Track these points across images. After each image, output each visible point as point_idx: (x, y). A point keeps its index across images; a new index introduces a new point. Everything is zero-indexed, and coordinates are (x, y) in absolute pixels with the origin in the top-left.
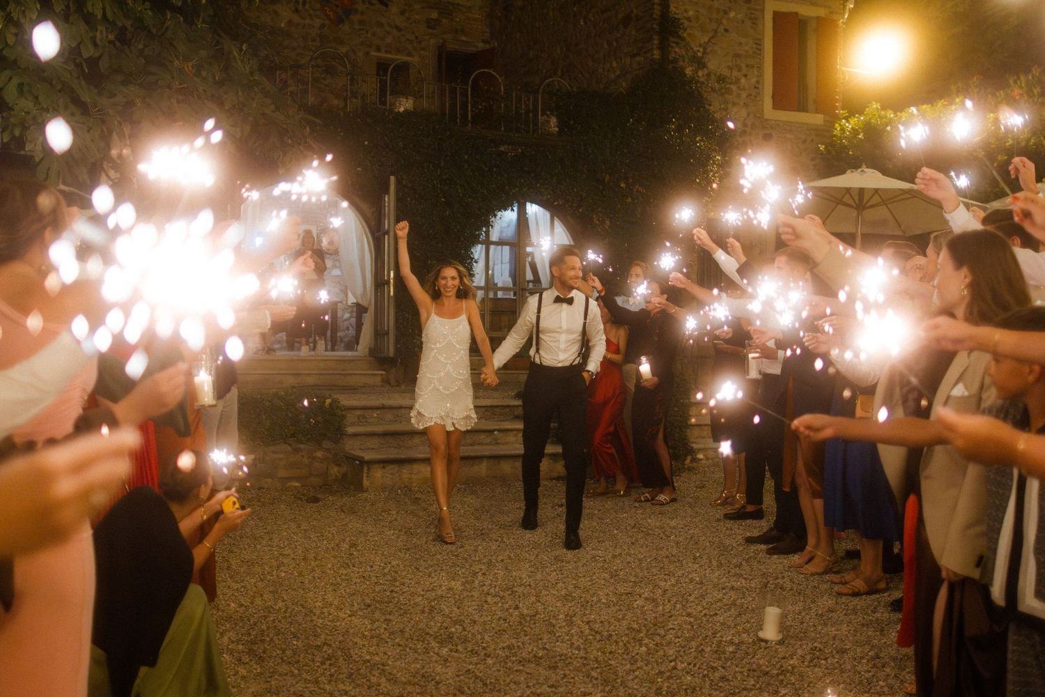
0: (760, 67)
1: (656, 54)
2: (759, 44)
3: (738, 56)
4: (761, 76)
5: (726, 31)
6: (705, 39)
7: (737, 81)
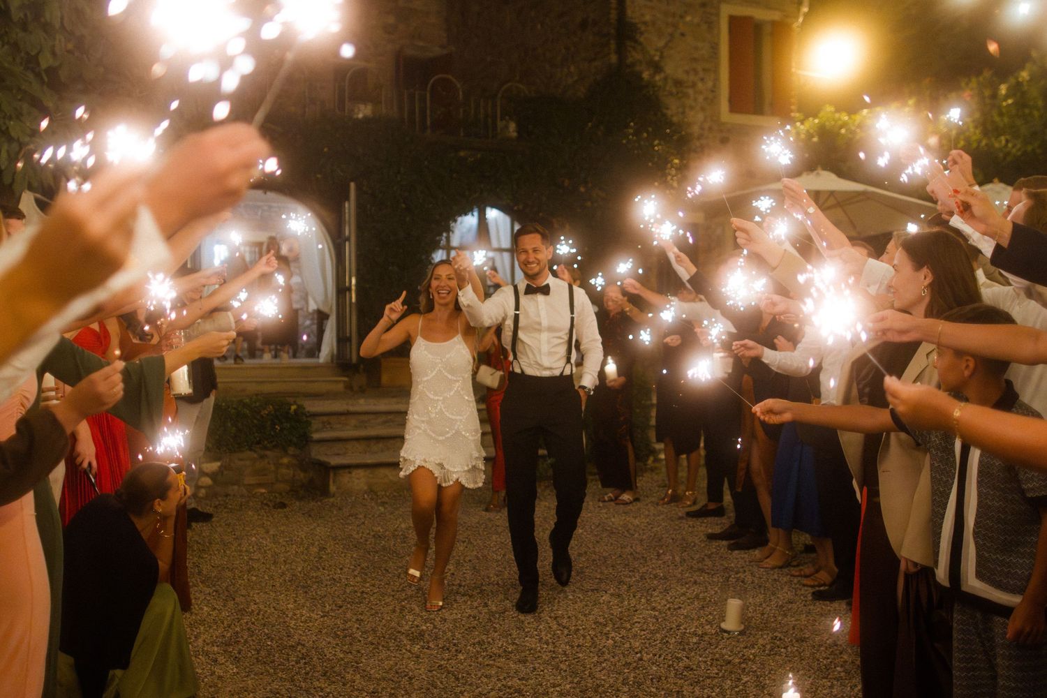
0: (716, 71)
1: (614, 58)
2: (715, 48)
3: (694, 60)
4: (717, 80)
5: (683, 35)
6: (661, 44)
7: (694, 85)
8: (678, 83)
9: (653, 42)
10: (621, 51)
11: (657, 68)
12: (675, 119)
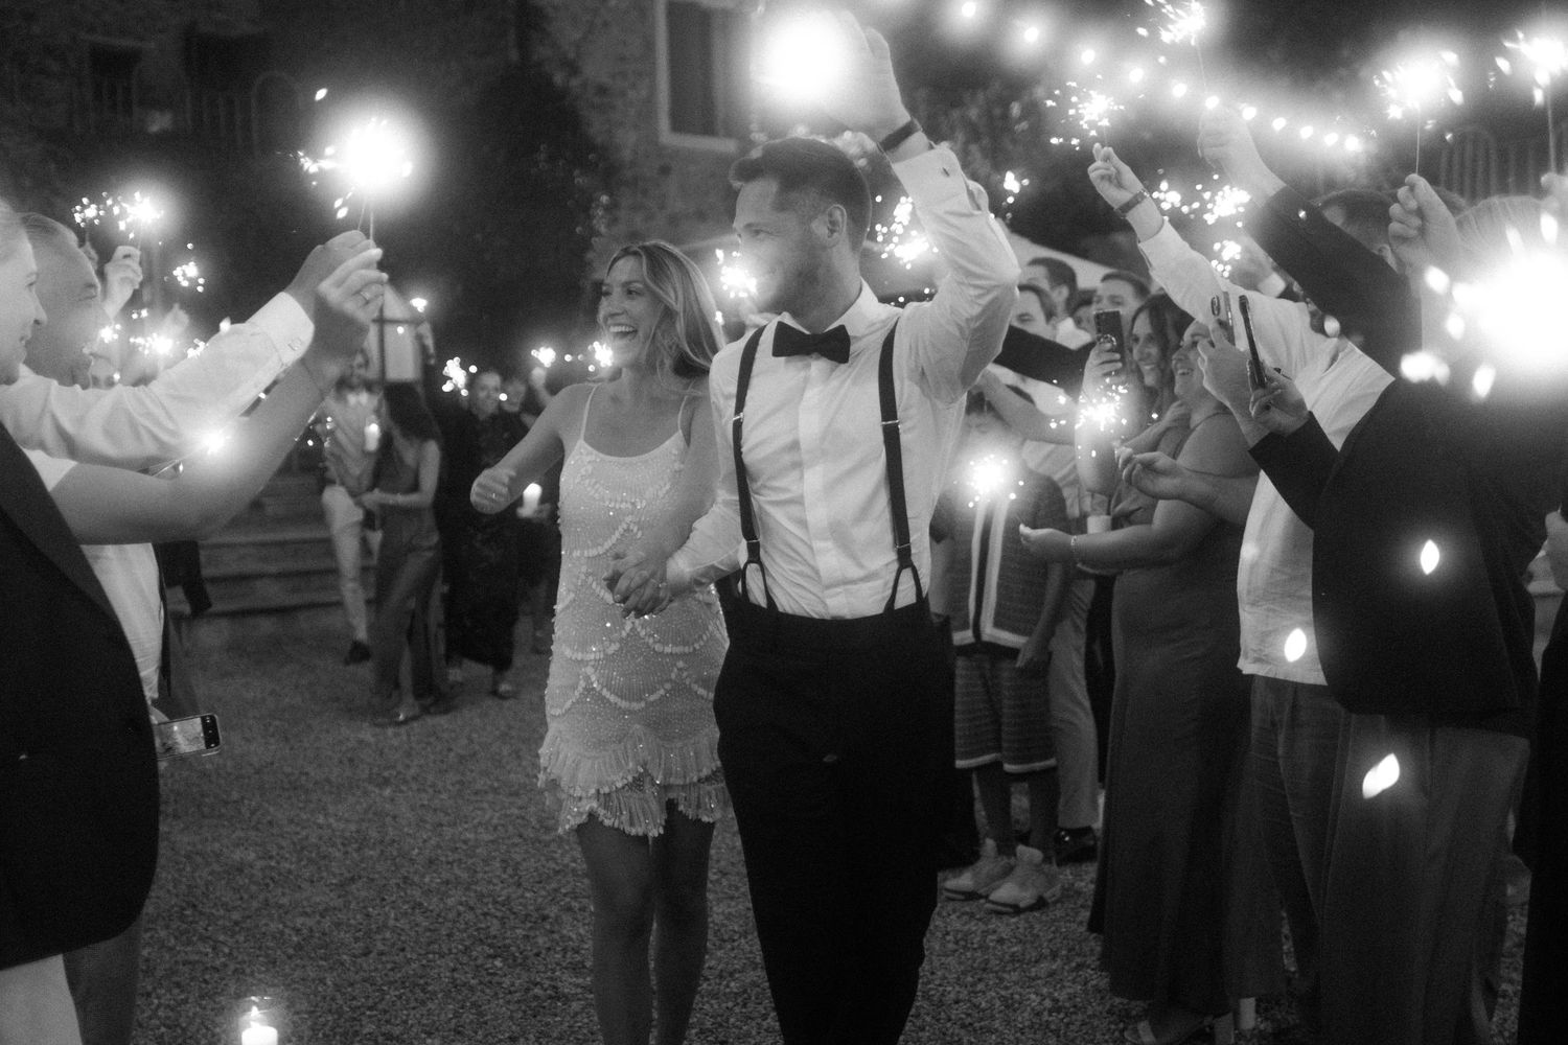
0: (652, 74)
1: (514, 55)
2: (649, 45)
3: (622, 59)
4: (653, 88)
5: (606, 24)
6: (577, 36)
7: (623, 94)
8: (602, 90)
9: (567, 34)
10: (523, 44)
11: (573, 68)
12: (599, 140)
